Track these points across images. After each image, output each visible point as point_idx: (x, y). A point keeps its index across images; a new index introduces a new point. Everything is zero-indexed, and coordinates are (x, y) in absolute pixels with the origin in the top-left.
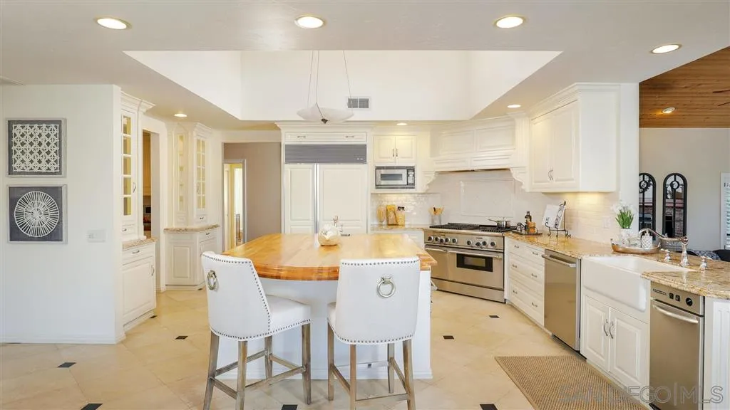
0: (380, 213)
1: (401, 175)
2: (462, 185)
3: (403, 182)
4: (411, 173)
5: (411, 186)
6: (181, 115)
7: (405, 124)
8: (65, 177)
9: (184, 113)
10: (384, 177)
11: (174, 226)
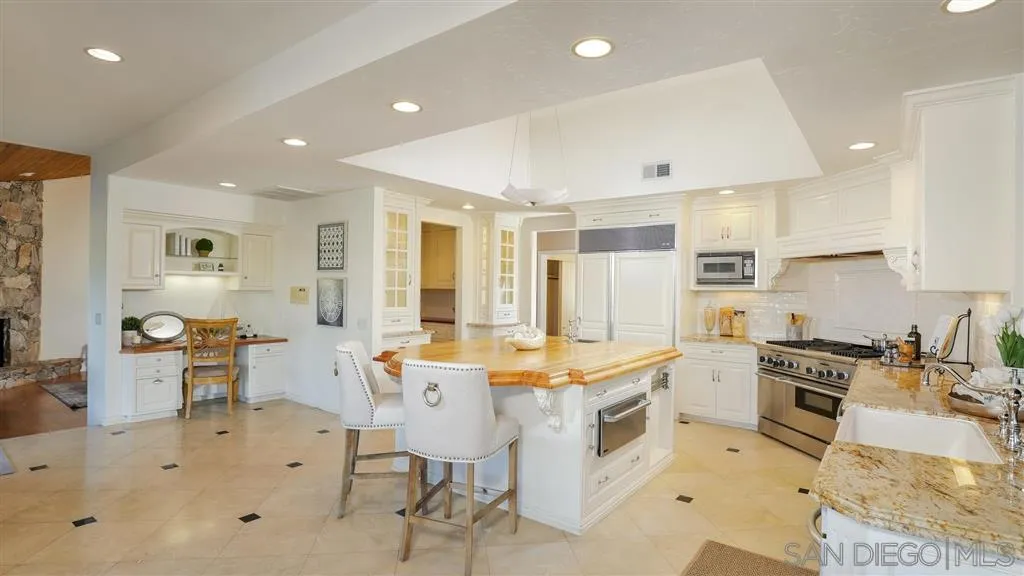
0: (706, 320)
1: (733, 264)
2: (837, 279)
3: (737, 274)
4: (748, 262)
5: (748, 279)
6: (468, 207)
7: (731, 192)
8: (346, 271)
9: (472, 204)
10: (708, 267)
11: (477, 322)
